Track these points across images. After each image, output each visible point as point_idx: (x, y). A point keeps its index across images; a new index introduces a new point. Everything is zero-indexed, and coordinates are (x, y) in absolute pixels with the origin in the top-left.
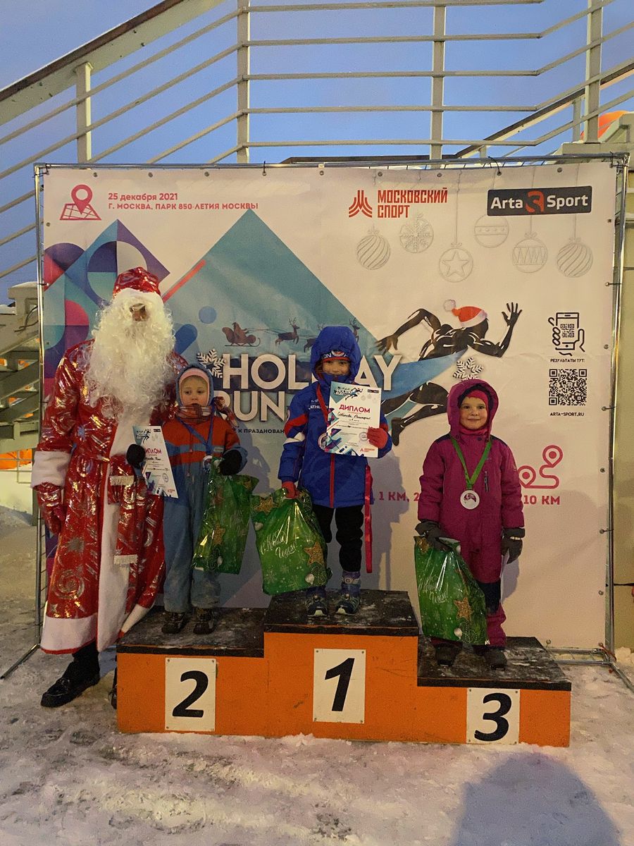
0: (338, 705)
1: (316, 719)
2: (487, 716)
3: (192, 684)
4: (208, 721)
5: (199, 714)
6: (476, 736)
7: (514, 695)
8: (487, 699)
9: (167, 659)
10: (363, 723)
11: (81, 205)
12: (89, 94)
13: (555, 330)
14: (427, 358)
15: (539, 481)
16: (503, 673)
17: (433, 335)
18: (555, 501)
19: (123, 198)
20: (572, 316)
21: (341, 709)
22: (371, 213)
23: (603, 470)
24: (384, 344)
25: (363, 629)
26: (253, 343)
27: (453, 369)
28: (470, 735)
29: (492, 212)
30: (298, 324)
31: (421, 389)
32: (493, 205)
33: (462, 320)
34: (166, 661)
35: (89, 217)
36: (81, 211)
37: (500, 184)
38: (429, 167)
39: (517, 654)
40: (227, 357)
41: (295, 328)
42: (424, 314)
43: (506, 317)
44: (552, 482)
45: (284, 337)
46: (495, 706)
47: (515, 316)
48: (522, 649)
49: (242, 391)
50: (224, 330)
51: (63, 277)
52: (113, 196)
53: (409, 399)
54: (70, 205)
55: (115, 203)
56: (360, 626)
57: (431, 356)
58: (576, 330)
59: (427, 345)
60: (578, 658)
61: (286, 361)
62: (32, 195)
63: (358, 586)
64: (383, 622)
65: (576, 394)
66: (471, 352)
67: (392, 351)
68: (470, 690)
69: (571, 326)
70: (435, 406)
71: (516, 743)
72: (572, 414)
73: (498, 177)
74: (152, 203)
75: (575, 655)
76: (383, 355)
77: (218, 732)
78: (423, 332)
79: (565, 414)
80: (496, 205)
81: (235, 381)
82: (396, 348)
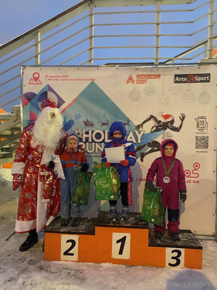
0: (121, 252)
1: (113, 257)
2: (173, 258)
3: (70, 244)
4: (75, 257)
5: (72, 254)
6: (169, 265)
7: (182, 250)
8: (173, 252)
9: (62, 235)
10: (129, 259)
11: (36, 79)
12: (39, 42)
13: (198, 123)
14: (153, 132)
15: (192, 175)
16: (178, 242)
17: (155, 124)
18: (197, 182)
19: (50, 77)
20: (204, 118)
21: (122, 254)
22: (134, 82)
23: (214, 172)
24: (138, 127)
25: (129, 226)
26: (93, 126)
27: (162, 136)
28: (167, 265)
29: (176, 82)
30: (108, 120)
31: (151, 142)
32: (176, 80)
33: (165, 119)
34: (61, 236)
35: (38, 83)
36: (36, 81)
37: (178, 72)
38: (154, 67)
39: (184, 236)
40: (84, 131)
41: (108, 121)
42: (152, 117)
43: (180, 118)
44: (196, 175)
45: (104, 124)
46: (175, 254)
47: (184, 118)
48: (185, 234)
49: (90, 142)
50: (83, 122)
51: (29, 104)
52: (47, 76)
53: (146, 146)
54: (32, 79)
55: (47, 78)
56: (128, 225)
57: (154, 131)
58: (205, 123)
59: (153, 127)
60: (205, 237)
61: (104, 132)
62: (19, 76)
63: (128, 211)
64: (136, 224)
65: (205, 145)
66: (168, 130)
67: (141, 129)
68: (167, 248)
69: (203, 121)
70: (156, 149)
71: (183, 267)
72: (204, 152)
73: (178, 70)
74: (60, 78)
75: (204, 237)
76: (138, 131)
77: (79, 261)
78: (152, 123)
79: (201, 152)
80: (177, 80)
81: (87, 139)
82: (142, 128)
